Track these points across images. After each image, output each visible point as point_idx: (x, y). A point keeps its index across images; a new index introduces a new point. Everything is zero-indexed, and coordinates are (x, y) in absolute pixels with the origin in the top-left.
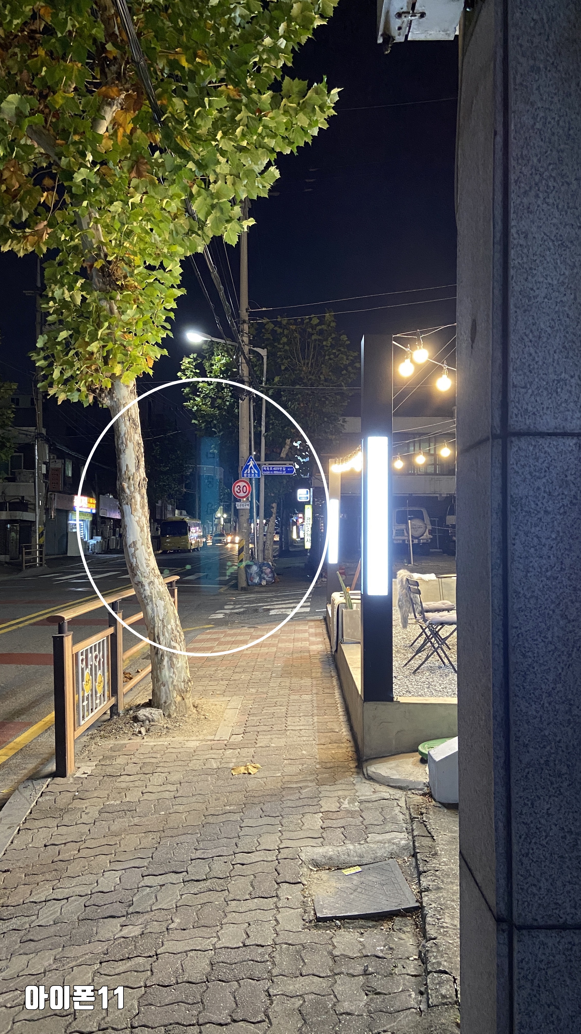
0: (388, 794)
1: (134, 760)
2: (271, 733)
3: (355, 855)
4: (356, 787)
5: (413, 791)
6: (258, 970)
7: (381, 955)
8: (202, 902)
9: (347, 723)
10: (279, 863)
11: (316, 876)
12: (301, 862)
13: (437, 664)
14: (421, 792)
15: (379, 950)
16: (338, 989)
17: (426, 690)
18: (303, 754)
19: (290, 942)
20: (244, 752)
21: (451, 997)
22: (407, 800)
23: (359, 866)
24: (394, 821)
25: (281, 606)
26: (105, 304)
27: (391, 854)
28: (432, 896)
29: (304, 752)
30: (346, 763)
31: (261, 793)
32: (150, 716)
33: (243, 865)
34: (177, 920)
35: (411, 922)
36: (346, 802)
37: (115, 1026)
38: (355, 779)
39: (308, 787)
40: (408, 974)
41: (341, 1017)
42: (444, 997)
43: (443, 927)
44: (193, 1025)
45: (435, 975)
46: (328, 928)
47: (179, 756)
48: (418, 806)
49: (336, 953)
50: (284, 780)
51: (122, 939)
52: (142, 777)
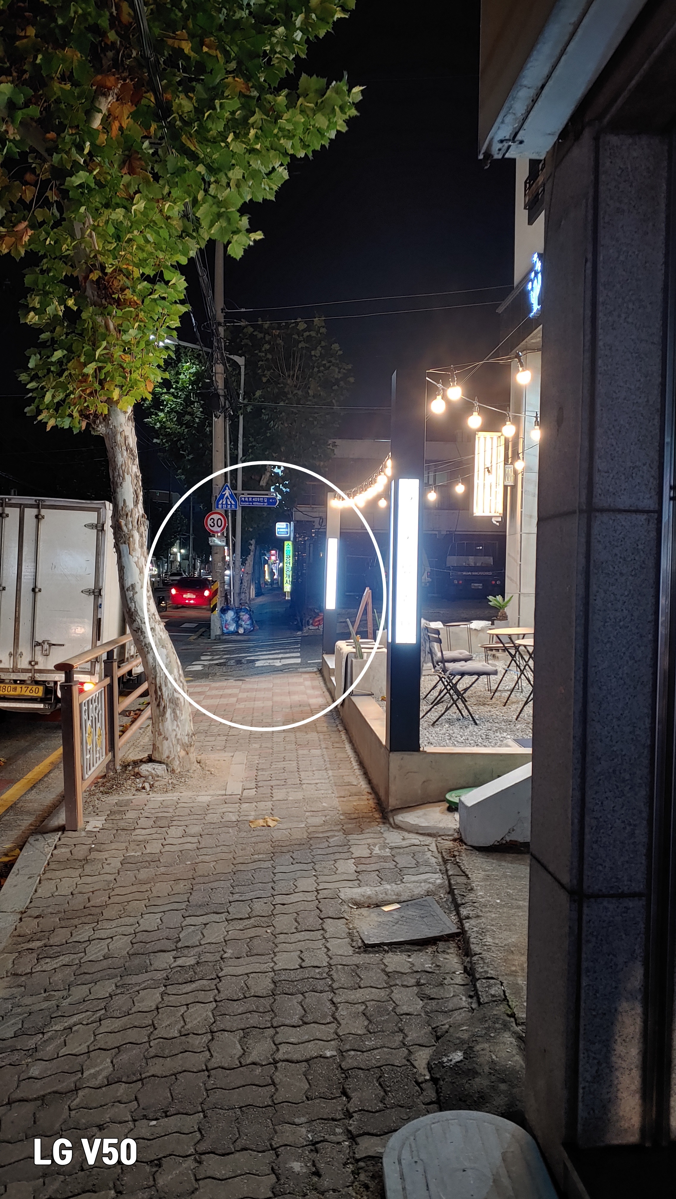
0: (418, 841)
1: (146, 815)
2: (286, 786)
3: (393, 893)
4: (384, 835)
5: (443, 837)
6: (320, 985)
7: (430, 970)
8: (249, 936)
9: (363, 776)
10: (319, 902)
11: (357, 912)
12: (341, 901)
13: (455, 716)
14: (451, 838)
15: (428, 966)
16: (396, 996)
17: (448, 741)
18: (324, 807)
19: (344, 963)
20: (261, 805)
21: (499, 996)
22: (438, 844)
23: (398, 903)
24: (427, 864)
25: (267, 657)
26: (99, 319)
27: (428, 892)
28: (473, 922)
29: (324, 804)
30: (371, 814)
31: (288, 843)
32: (153, 771)
33: (284, 904)
34: (230, 951)
35: (454, 945)
36: (377, 848)
37: (195, 1032)
38: (383, 828)
39: (335, 836)
40: (457, 984)
41: (401, 1017)
42: (493, 996)
43: (486, 945)
44: (269, 1028)
45: (484, 981)
46: (377, 952)
47: (192, 810)
48: (450, 851)
49: (389, 970)
50: (309, 831)
51: (179, 968)
52: (159, 830)
